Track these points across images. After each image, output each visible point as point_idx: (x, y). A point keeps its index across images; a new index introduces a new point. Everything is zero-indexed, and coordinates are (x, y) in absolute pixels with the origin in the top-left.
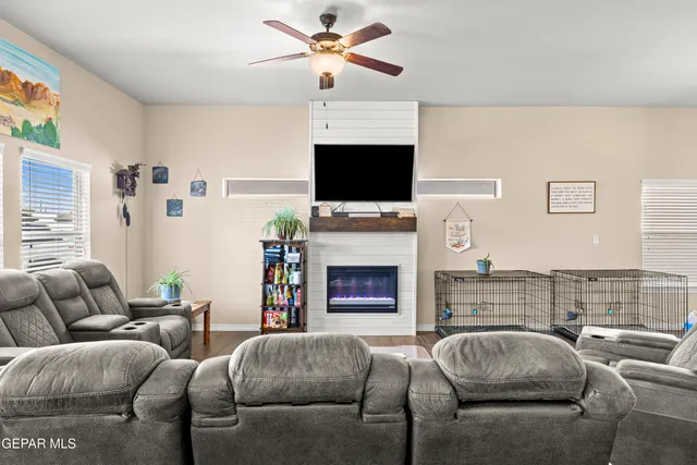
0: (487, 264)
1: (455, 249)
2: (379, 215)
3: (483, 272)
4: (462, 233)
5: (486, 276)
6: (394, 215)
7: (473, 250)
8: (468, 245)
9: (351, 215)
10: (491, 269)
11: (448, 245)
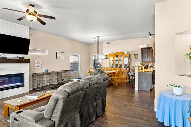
0: (48, 70)
1: (37, 67)
2: (18, 58)
3: (47, 72)
4: (39, 63)
5: (47, 73)
6: (23, 58)
7: (42, 68)
8: (41, 66)
9: (8, 58)
10: (49, 71)
11: (36, 67)
